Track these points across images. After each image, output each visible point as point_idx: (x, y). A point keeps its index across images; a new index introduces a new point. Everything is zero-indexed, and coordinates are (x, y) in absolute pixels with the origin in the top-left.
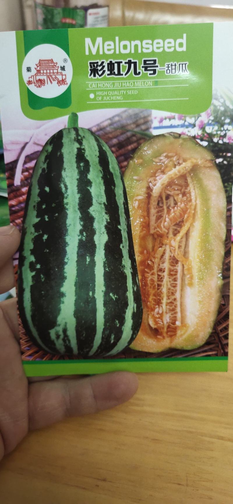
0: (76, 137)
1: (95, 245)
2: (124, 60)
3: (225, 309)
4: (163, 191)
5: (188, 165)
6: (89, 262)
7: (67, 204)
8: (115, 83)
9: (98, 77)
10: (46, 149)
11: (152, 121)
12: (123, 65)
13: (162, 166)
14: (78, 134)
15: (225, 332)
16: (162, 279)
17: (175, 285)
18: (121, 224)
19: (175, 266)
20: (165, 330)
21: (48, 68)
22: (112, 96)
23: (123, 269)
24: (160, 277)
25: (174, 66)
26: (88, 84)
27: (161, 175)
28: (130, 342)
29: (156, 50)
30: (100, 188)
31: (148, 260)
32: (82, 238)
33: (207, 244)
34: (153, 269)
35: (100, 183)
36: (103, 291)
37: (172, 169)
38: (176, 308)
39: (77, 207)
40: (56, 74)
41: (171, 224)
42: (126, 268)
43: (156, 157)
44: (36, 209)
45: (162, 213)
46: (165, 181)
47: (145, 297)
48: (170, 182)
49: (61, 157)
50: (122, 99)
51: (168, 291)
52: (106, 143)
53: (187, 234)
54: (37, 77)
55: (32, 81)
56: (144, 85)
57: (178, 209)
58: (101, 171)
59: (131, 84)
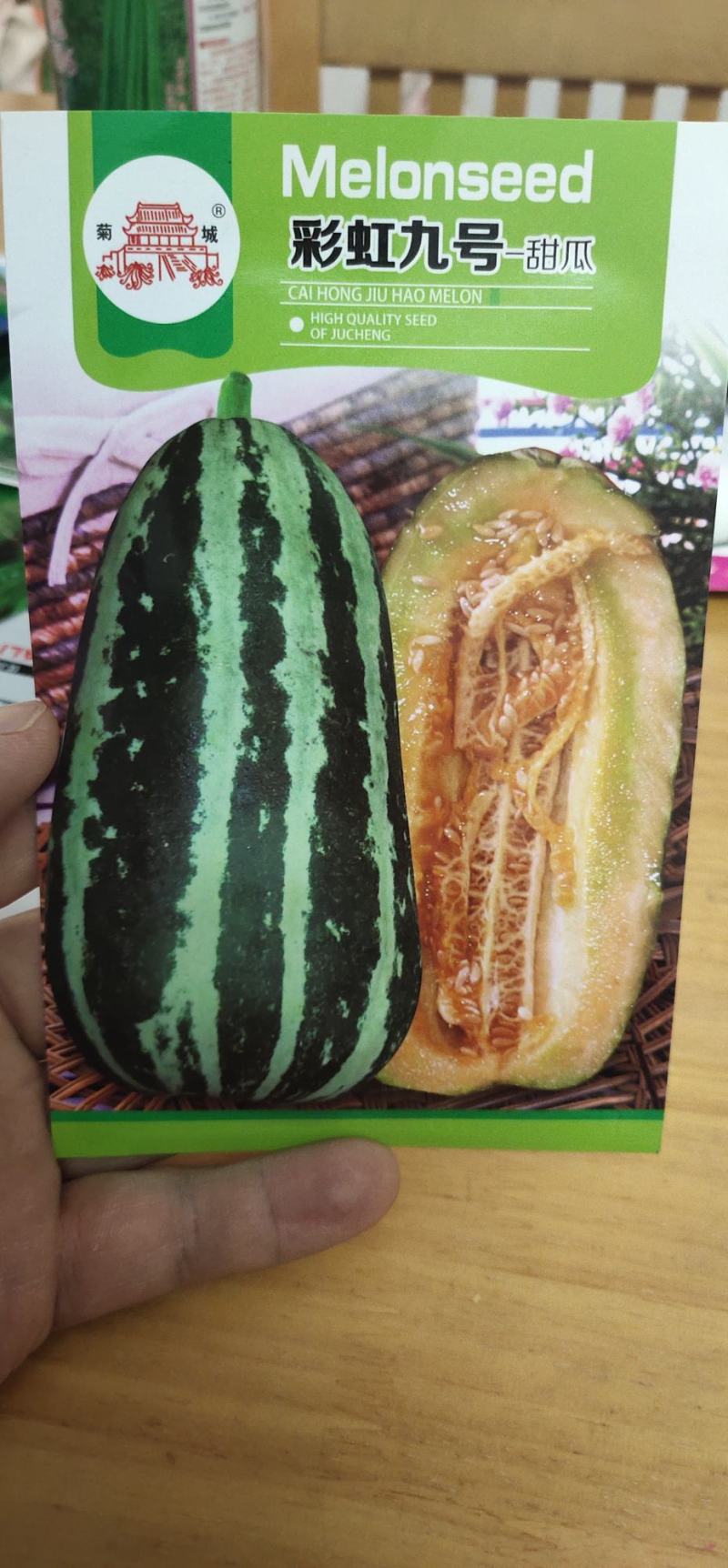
0: (242, 449)
1: (288, 776)
2: (399, 220)
3: (663, 974)
4: (500, 626)
5: (578, 549)
6: (266, 825)
7: (206, 650)
8: (370, 289)
9: (316, 268)
10: (149, 478)
11: (475, 412)
12: (395, 236)
13: (501, 549)
14: (247, 440)
15: (660, 1042)
16: (484, 884)
17: (520, 901)
18: (369, 716)
19: (525, 846)
20: (486, 1030)
21: (165, 230)
22: (359, 328)
23: (368, 849)
24: (480, 878)
25: (552, 248)
26: (289, 286)
27: (497, 576)
28: (379, 1064)
29: (499, 196)
30: (310, 607)
31: (444, 827)
32: (249, 753)
33: (621, 783)
34: (459, 854)
35: (310, 591)
36: (304, 913)
37: (530, 559)
38: (520, 969)
39: (237, 660)
40: (186, 250)
41: (519, 721)
42: (378, 847)
43: (483, 522)
44: (111, 661)
45: (493, 688)
46: (507, 593)
47: (430, 934)
48: (522, 598)
49: (195, 503)
50: (389, 339)
51: (500, 917)
52: (335, 470)
53: (564, 754)
54: (127, 255)
55: (112, 267)
56: (456, 299)
57: (540, 680)
58: (314, 555)
59: (420, 294)
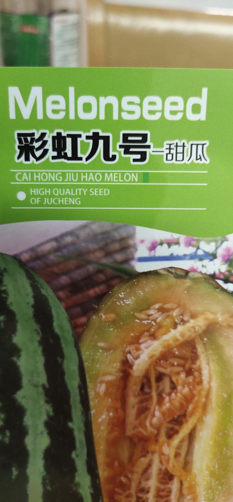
1: (28, 451)
2: (84, 132)
4: (152, 368)
5: (199, 324)
6: (16, 475)
8: (67, 174)
9: (33, 161)
11: (135, 247)
12: (82, 141)
13: (153, 326)
18: (74, 420)
19: (168, 484)
22: (61, 197)
23: (76, 488)
25: (182, 148)
26: (15, 173)
27: (150, 342)
29: (147, 117)
30: (36, 361)
31: (120, 475)
32: (4, 439)
33: (224, 447)
34: (129, 489)
35: (36, 352)
37: (170, 331)
41: (164, 419)
42: (82, 486)
43: (141, 311)
45: (148, 403)
46: (156, 350)
48: (165, 353)
50: (80, 203)
52: (48, 282)
53: (191, 436)
56: (121, 179)
57: (177, 398)
58: (37, 331)
59: (98, 176)
